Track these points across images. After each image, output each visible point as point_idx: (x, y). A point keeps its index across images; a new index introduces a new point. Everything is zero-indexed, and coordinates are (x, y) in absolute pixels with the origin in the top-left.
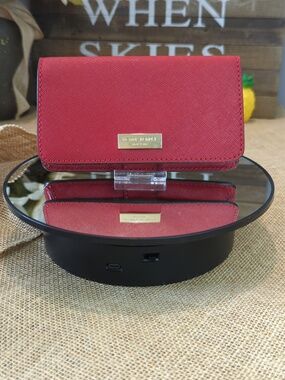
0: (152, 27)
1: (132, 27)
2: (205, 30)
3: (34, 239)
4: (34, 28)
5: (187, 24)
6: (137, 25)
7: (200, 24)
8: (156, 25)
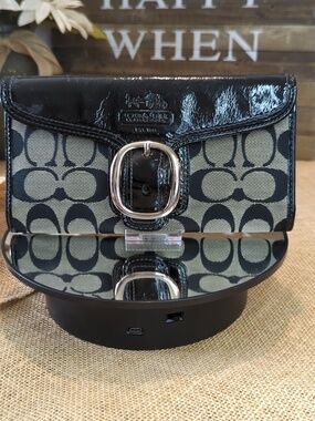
0: (178, 62)
1: (157, 61)
2: (236, 64)
3: (28, 296)
4: (51, 62)
5: (216, 58)
6: (163, 59)
7: (230, 58)
8: (183, 59)
